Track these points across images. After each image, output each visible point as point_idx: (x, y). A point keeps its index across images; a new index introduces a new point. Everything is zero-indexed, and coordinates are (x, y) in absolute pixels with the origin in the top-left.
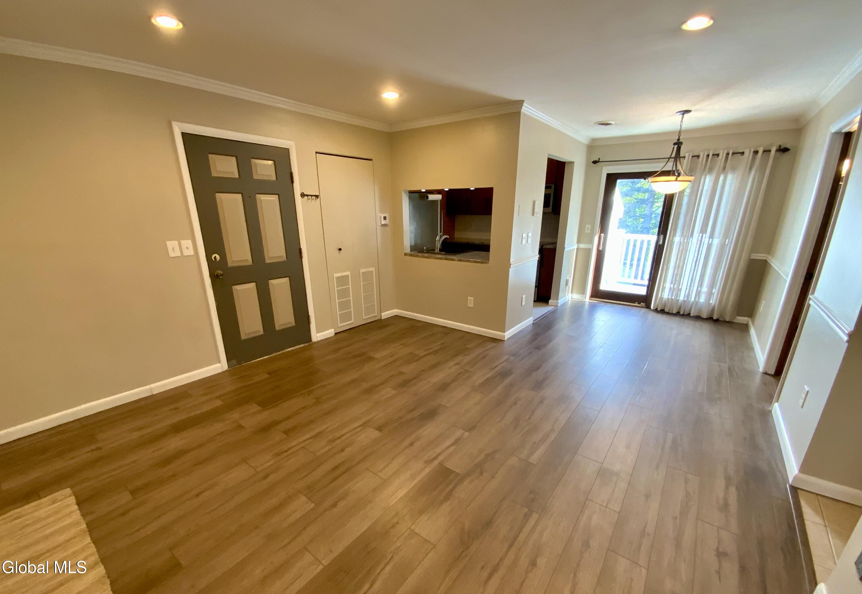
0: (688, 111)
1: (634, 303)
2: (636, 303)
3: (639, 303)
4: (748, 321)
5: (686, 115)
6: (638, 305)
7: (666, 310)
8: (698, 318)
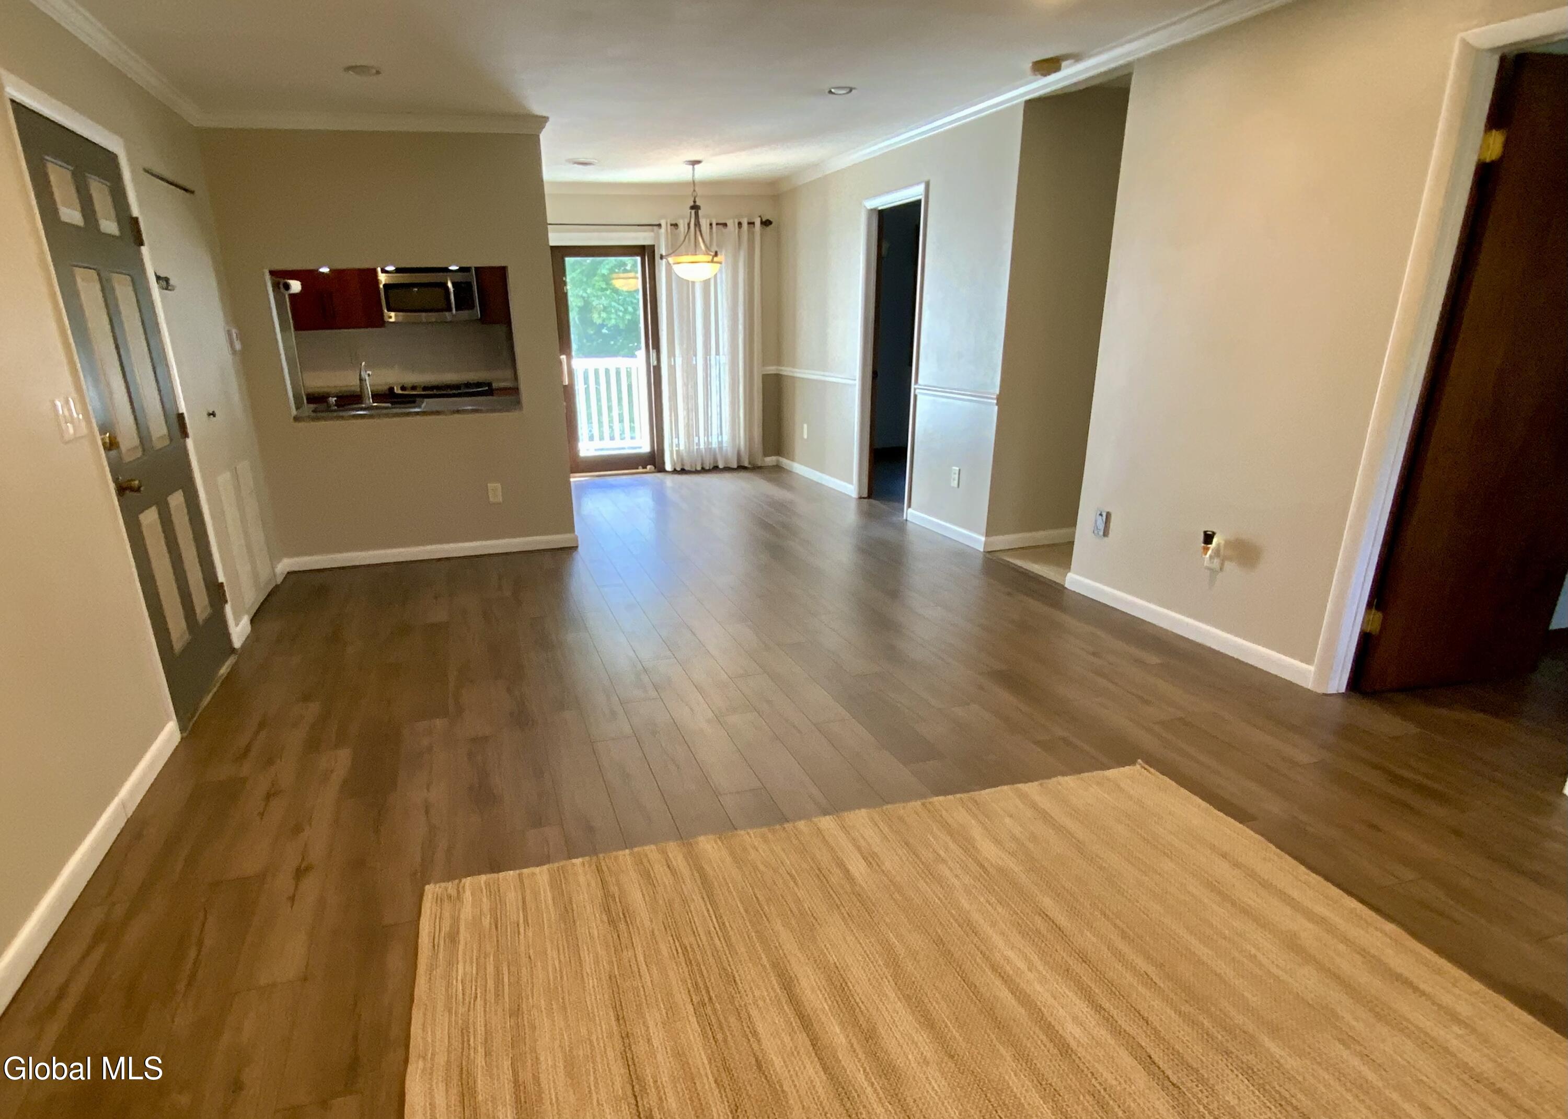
0: (699, 162)
1: (637, 468)
2: (640, 467)
3: (644, 467)
4: (778, 461)
5: (696, 166)
6: (644, 470)
7: (687, 468)
8: (727, 469)
